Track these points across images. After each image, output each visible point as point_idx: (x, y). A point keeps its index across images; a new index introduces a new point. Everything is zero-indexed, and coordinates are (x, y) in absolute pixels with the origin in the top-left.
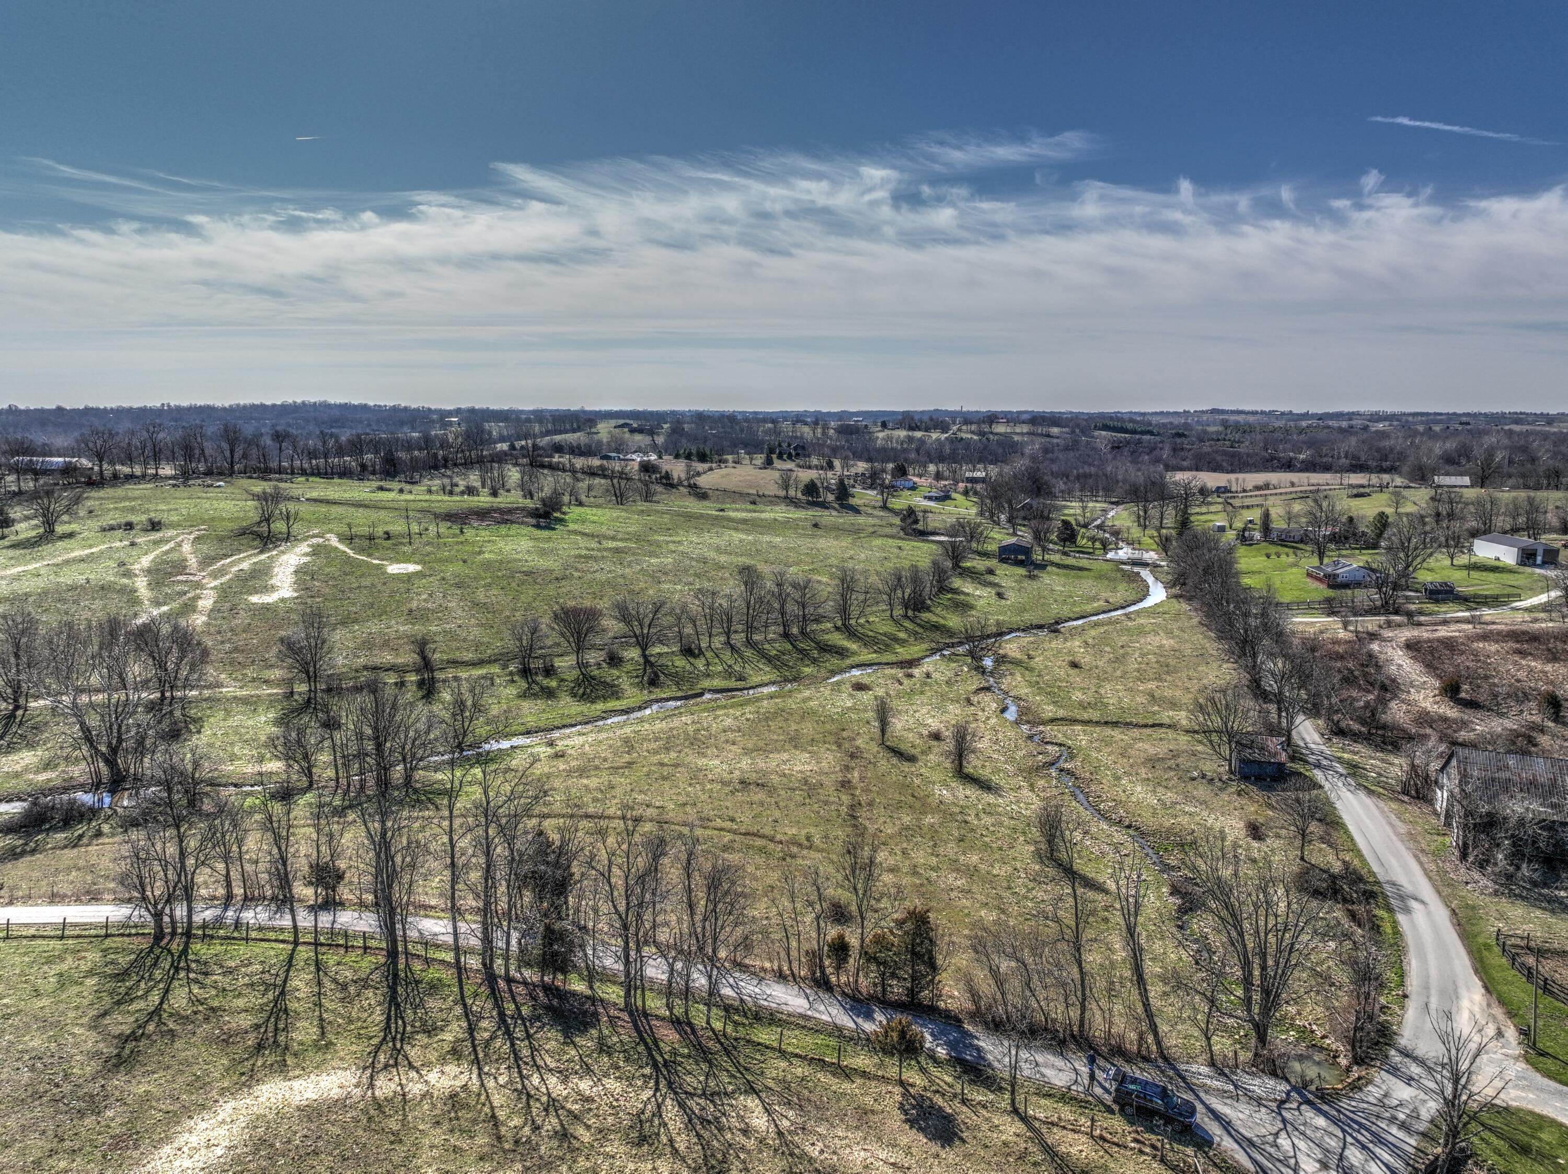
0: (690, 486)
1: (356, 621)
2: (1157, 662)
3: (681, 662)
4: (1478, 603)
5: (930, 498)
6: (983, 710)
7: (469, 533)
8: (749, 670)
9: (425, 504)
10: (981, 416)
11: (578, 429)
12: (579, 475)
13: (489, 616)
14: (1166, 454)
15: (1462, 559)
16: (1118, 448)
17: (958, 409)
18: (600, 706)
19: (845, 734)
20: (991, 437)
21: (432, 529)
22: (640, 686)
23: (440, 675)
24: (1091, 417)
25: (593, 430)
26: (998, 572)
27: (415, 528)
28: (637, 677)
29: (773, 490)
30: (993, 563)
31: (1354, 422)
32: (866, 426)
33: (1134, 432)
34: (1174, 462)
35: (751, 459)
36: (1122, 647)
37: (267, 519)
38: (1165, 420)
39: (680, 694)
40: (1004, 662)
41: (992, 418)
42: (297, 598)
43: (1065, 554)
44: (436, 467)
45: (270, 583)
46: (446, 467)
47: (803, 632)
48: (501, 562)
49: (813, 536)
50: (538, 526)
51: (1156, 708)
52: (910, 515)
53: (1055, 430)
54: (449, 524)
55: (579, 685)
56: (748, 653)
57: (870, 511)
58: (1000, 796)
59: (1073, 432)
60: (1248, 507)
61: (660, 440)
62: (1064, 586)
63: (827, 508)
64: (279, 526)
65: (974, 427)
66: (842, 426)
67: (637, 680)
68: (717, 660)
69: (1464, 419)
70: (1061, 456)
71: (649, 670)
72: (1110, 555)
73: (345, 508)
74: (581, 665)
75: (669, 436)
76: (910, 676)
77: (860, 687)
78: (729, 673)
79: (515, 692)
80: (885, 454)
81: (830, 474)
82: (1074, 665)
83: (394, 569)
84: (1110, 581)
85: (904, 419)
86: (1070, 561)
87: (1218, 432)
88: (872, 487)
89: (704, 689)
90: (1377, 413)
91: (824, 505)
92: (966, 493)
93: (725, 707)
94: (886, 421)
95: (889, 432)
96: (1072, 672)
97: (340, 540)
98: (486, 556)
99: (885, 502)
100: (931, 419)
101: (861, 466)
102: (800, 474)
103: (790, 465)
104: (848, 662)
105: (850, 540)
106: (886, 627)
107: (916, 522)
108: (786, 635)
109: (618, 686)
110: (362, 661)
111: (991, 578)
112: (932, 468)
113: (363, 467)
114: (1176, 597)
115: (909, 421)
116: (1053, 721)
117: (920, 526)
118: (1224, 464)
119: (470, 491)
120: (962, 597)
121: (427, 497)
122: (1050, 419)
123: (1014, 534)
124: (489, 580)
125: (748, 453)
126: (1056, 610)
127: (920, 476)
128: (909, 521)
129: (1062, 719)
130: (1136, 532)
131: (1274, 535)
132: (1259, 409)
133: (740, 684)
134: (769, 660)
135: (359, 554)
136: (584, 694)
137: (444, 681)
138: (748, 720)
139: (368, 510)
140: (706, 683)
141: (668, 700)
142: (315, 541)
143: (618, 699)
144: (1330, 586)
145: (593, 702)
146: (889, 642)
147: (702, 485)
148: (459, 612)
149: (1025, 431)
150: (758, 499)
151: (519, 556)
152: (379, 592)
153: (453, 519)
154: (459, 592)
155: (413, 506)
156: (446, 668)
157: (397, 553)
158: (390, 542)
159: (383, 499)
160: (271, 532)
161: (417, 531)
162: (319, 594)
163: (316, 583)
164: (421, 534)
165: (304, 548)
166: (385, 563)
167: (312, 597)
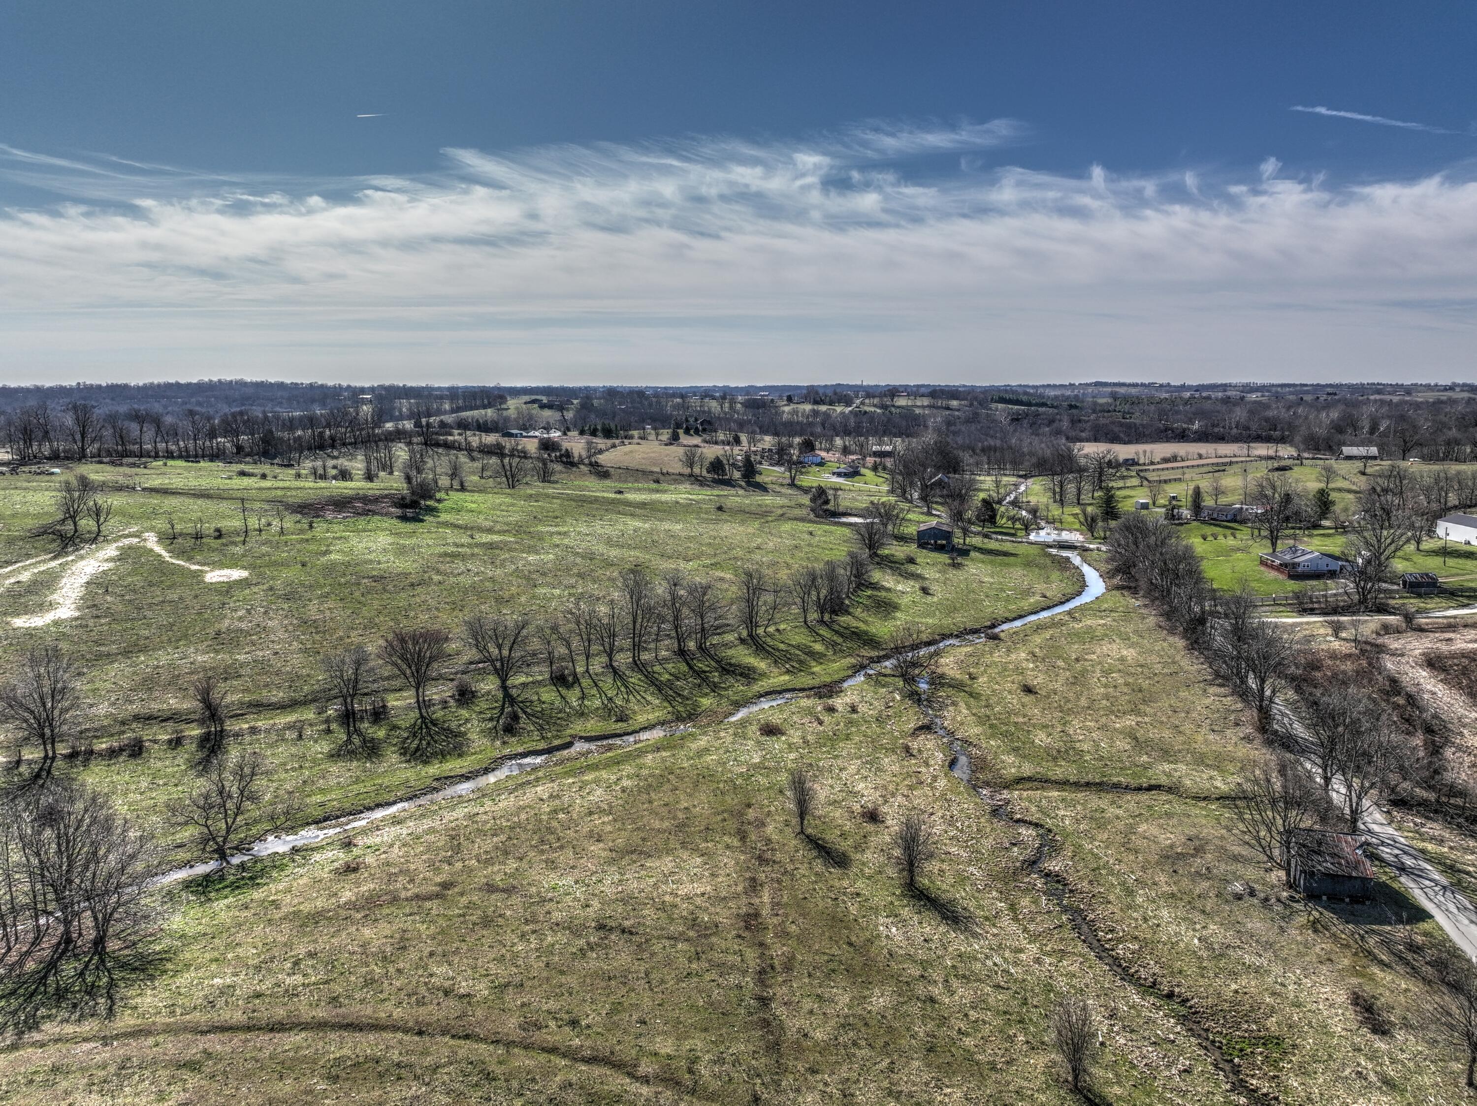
0: (591, 464)
1: (144, 650)
2: (1127, 684)
3: (549, 695)
4: (1468, 597)
5: (839, 475)
6: (927, 765)
7: (320, 527)
8: (633, 705)
9: (284, 493)
10: (880, 390)
11: (489, 405)
12: (475, 454)
13: (317, 637)
14: (1065, 424)
15: (1428, 544)
16: (1017, 420)
17: (859, 383)
18: (434, 769)
19: (751, 814)
20: (893, 409)
21: (277, 524)
22: (492, 734)
23: (232, 726)
24: (986, 391)
25: (504, 406)
26: (918, 560)
27: (255, 523)
28: (491, 719)
29: (678, 467)
30: (911, 549)
31: (1229, 393)
32: (772, 401)
33: (1029, 404)
34: (1072, 434)
35: (657, 435)
36: (1077, 660)
37: (72, 516)
38: (1058, 392)
39: (542, 745)
40: (942, 685)
41: (893, 392)
42: (77, 619)
43: (986, 536)
44: (322, 447)
45: (49, 599)
46: (333, 447)
47: (701, 648)
48: (348, 565)
49: (717, 521)
50: (404, 518)
51: (1145, 758)
52: (820, 495)
53: (955, 403)
54: (299, 517)
55: (415, 735)
56: (635, 679)
57: (778, 489)
58: (975, 935)
59: (971, 405)
60: (1165, 482)
61: (569, 415)
62: (992, 577)
63: (734, 486)
64: (86, 524)
65: (876, 401)
66: (749, 400)
67: (490, 725)
68: (594, 691)
69: (1329, 390)
70: (963, 429)
71: (508, 710)
72: (1033, 537)
73: (182, 499)
74: (423, 704)
75: (578, 411)
76: (831, 710)
77: (770, 730)
78: (609, 711)
79: (326, 749)
80: (792, 428)
81: (736, 450)
82: (1028, 690)
83: (214, 576)
84: (1040, 569)
85: (809, 393)
86: (992, 545)
87: (1108, 403)
88: (779, 463)
89: (573, 737)
90: (1248, 385)
91: (729, 483)
92: (875, 468)
93: (595, 767)
94: (791, 395)
95: (795, 406)
96: (1028, 699)
97: (160, 541)
98: (333, 556)
99: (793, 479)
100: (835, 393)
101: (768, 441)
102: (705, 450)
103: (696, 440)
104: (757, 688)
105: (757, 525)
106: (800, 638)
107: (827, 502)
108: (682, 653)
109: (465, 734)
110: (134, 708)
111: (912, 568)
112: (838, 441)
113: (239, 449)
114: (1118, 588)
115: (814, 395)
116: (1020, 780)
117: (830, 507)
118: (1122, 435)
119: (344, 475)
120: (883, 594)
122: (948, 392)
123: (929, 514)
124: (327, 589)
125: (655, 429)
126: (992, 608)
127: (828, 450)
128: (819, 502)
129: (1030, 779)
130: (1056, 511)
131: (1205, 514)
132: (1139, 382)
133: (620, 727)
134: (659, 687)
135: (178, 558)
136: (417, 749)
137: (237, 735)
138: (623, 791)
139: (208, 502)
140: (578, 727)
141: (524, 755)
142: (127, 542)
143: (460, 756)
144: (1292, 577)
145: (426, 763)
146: (803, 657)
147: (603, 463)
148: (281, 634)
149: (925, 404)
150: (662, 478)
151: (372, 557)
152: (187, 607)
153: (306, 511)
154: (286, 606)
155: (265, 495)
156: (242, 715)
157: (225, 555)
158: (219, 541)
159: (236, 487)
160: (76, 531)
161: (257, 526)
162: (108, 613)
163: (109, 598)
164: (260, 530)
165: (111, 551)
166: (206, 568)
167: (98, 617)
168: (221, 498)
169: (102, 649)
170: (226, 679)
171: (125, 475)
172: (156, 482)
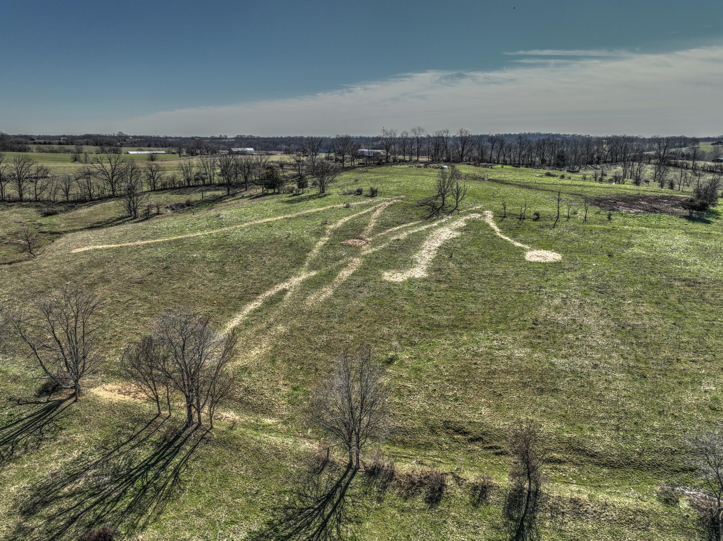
7: (618, 220)
9: (578, 189)
12: (699, 172)
13: (640, 352)
21: (581, 213)
27: (564, 211)
37: (442, 194)
42: (425, 280)
44: (591, 163)
45: (412, 257)
46: (598, 163)
48: (654, 262)
50: (690, 218)
54: (598, 209)
64: (450, 199)
73: (512, 188)
83: (533, 255)
97: (495, 218)
98: (636, 250)
110: (447, 410)
113: (543, 160)
119: (617, 179)
121: (582, 183)
124: (639, 287)
135: (505, 234)
139: (529, 191)
142: (473, 216)
148: (599, 339)
151: (675, 255)
152: (508, 286)
153: (602, 204)
154: (600, 301)
155: (568, 189)
156: (560, 462)
157: (541, 236)
158: (537, 223)
159: (546, 182)
160: (443, 204)
161: (566, 214)
162: (448, 279)
163: (451, 264)
164: (569, 217)
165: (461, 223)
166: (526, 247)
167: (439, 281)
168: (537, 189)
169: (436, 317)
170: (541, 391)
171: (480, 171)
172: (497, 176)
